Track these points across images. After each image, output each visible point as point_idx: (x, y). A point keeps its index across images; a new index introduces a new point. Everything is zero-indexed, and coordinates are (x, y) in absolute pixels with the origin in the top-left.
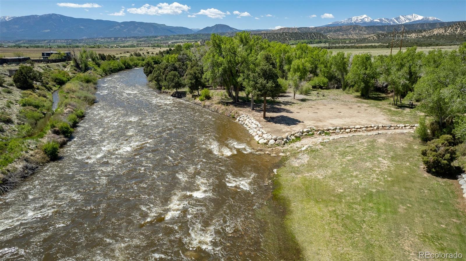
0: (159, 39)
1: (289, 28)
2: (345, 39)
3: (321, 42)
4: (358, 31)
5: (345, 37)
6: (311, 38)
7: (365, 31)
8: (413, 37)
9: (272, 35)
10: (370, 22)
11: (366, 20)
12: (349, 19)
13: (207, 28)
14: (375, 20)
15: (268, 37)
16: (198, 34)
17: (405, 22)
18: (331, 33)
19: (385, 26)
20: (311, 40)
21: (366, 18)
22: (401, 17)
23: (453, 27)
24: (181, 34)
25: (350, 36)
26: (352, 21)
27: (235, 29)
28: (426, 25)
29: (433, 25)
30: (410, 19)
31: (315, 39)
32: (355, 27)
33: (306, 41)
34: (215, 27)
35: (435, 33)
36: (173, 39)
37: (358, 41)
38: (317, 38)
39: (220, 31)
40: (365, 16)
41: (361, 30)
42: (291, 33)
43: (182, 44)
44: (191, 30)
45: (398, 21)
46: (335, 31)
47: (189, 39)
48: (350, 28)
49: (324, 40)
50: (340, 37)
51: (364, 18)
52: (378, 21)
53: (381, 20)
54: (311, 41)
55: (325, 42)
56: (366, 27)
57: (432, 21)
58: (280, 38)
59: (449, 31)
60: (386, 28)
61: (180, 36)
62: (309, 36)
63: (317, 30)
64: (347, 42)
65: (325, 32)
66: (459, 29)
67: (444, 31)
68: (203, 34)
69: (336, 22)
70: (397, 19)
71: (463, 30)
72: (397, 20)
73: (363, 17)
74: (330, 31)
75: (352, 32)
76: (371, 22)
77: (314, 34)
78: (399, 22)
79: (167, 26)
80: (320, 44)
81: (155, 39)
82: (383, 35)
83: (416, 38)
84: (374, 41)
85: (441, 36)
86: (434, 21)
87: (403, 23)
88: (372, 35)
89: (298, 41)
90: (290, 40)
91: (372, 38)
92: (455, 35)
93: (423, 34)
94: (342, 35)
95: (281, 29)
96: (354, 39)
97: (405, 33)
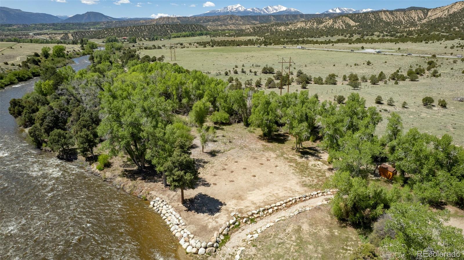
0: (14, 29)
1: (168, 18)
2: (224, 30)
3: (201, 34)
4: (234, 20)
5: (224, 27)
6: (192, 30)
7: (241, 21)
8: (283, 30)
9: (152, 27)
10: (244, 11)
11: (240, 9)
12: (225, 8)
13: (77, 16)
14: (248, 10)
15: (149, 30)
16: (67, 23)
17: (273, 12)
18: (210, 23)
19: (257, 16)
20: (193, 32)
21: (240, 7)
22: (269, 7)
24: (44, 22)
25: (228, 27)
26: (228, 10)
27: (110, 17)
28: (290, 16)
29: (295, 16)
30: (276, 10)
31: (196, 31)
32: (232, 16)
33: (187, 33)
34: (87, 15)
35: (299, 26)
36: (34, 29)
37: (236, 34)
38: (198, 30)
39: (93, 20)
40: (239, 5)
41: (237, 20)
43: (49, 36)
44: (56, 17)
45: (267, 11)
46: (214, 21)
47: (56, 29)
48: (227, 18)
49: (205, 32)
50: (220, 28)
51: (238, 8)
52: (251, 10)
53: (252, 9)
54: (193, 34)
55: (206, 34)
56: (241, 17)
57: (293, 12)
58: (161, 30)
59: (309, 25)
60: (258, 18)
61: (44, 25)
62: (190, 28)
63: (196, 20)
64: (227, 34)
65: (204, 22)
66: (315, 24)
67: (305, 25)
68: (73, 24)
69: (213, 11)
70: (266, 9)
71: (318, 24)
72: (266, 10)
74: (209, 21)
75: (229, 22)
76: (245, 11)
77: (195, 26)
78: (268, 12)
79: (24, 12)
80: (201, 37)
81: (9, 28)
82: (258, 27)
83: (285, 31)
84: (251, 33)
85: (303, 29)
86: (295, 12)
87: (271, 13)
88: (248, 26)
89: (179, 33)
90: (172, 32)
91: (249, 31)
92: (313, 29)
93: (290, 26)
94: (221, 25)
95: (161, 18)
96: (232, 30)
97: (275, 25)
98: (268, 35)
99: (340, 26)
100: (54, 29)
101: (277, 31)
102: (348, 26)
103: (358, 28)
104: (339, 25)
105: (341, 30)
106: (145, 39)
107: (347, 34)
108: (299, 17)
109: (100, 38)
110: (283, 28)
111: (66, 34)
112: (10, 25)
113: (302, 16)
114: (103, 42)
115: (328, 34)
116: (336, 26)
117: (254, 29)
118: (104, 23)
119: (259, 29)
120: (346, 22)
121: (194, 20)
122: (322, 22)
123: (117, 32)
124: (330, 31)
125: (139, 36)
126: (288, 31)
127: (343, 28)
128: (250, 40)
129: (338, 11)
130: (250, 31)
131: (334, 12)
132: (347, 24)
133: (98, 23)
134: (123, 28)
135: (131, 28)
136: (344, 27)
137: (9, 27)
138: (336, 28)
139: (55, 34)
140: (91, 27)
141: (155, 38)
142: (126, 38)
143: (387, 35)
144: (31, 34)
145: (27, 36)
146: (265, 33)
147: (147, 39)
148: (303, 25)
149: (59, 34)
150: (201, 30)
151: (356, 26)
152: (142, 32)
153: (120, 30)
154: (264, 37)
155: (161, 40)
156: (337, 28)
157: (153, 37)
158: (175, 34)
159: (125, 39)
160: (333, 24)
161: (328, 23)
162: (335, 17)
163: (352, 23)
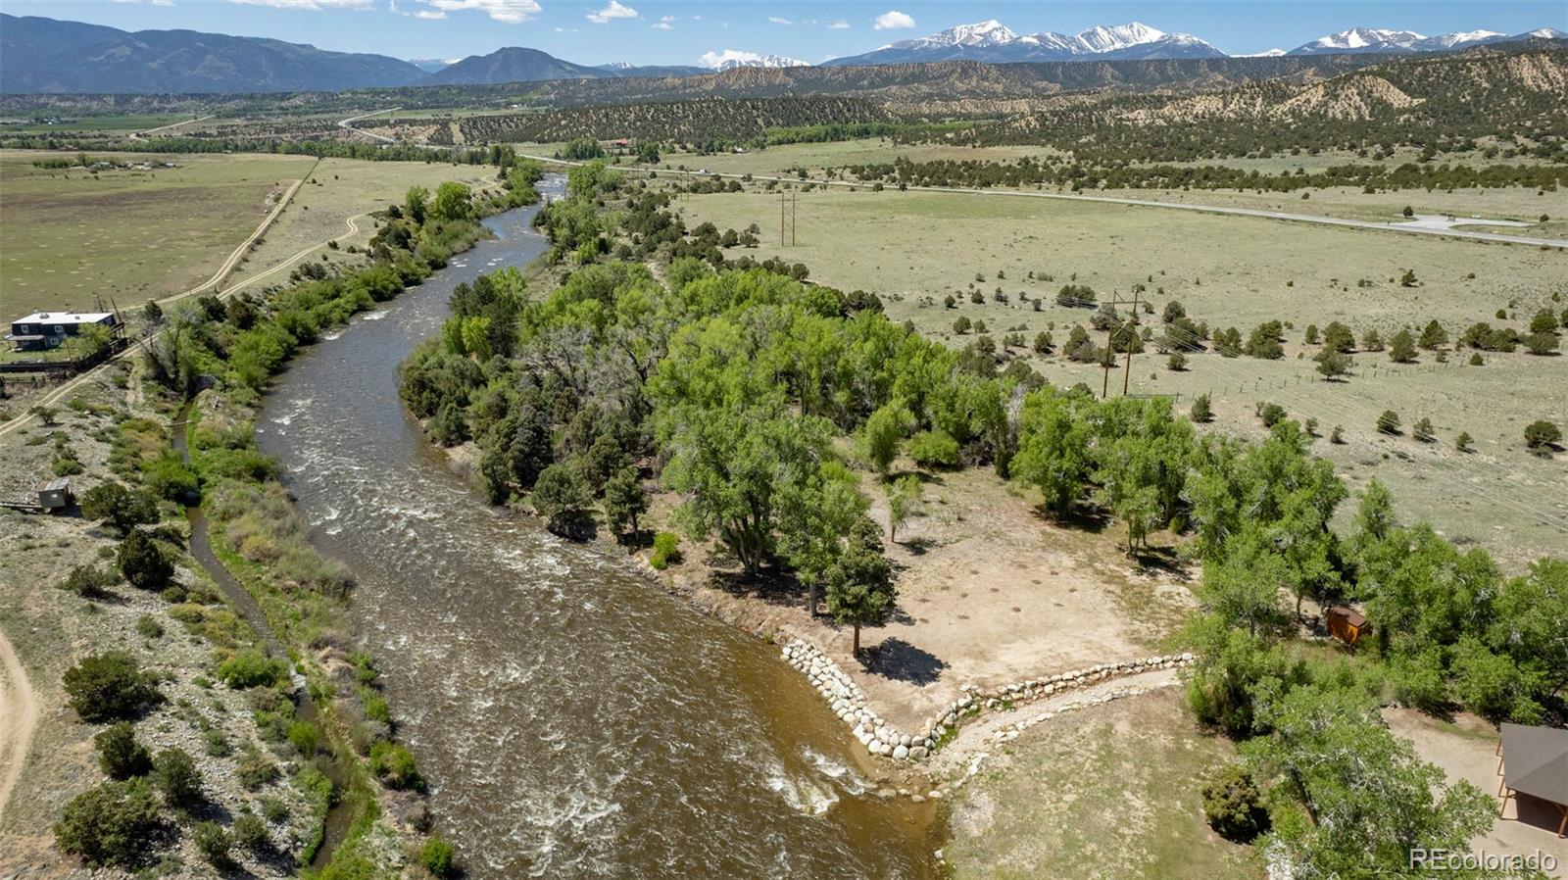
0: (298, 107)
1: (758, 70)
2: (939, 118)
3: (864, 133)
4: (975, 79)
5: (939, 107)
6: (835, 119)
7: (997, 81)
8: (1141, 124)
9: (708, 107)
10: (1009, 45)
11: (998, 36)
12: (944, 33)
13: (472, 62)
14: (1025, 39)
15: (697, 116)
16: (442, 86)
17: (1112, 48)
18: (894, 89)
19: (1057, 64)
20: (836, 125)
21: (996, 29)
22: (1099, 30)
23: (1244, 93)
24: (380, 84)
25: (955, 106)
26: (954, 39)
27: (571, 64)
28: (1172, 65)
29: (1194, 68)
30: (1125, 40)
31: (847, 122)
32: (966, 64)
33: (819, 128)
34: (500, 57)
35: (1199, 109)
36: (353, 107)
37: (981, 133)
38: (854, 117)
39: (520, 76)
40: (993, 24)
41: (986, 79)
42: (770, 102)
44: (411, 66)
45: (1092, 44)
46: (906, 81)
47: (412, 106)
48: (952, 71)
49: (876, 125)
50: (925, 108)
51: (990, 32)
52: (1035, 41)
53: (1040, 38)
54: (836, 130)
55: (880, 134)
56: (999, 66)
57: (1188, 48)
58: (734, 117)
59: (1235, 105)
60: (1059, 71)
61: (375, 93)
62: (828, 110)
63: (847, 76)
64: (949, 135)
65: (872, 85)
66: (1259, 100)
67: (1220, 105)
68: (459, 86)
69: (904, 43)
70: (1090, 36)
71: (1269, 104)
72: (1089, 40)
73: (988, 28)
74: (889, 81)
75: (958, 84)
76: (1015, 46)
77: (845, 104)
78: (1096, 47)
79: (321, 52)
80: (864, 141)
81: (283, 104)
82: (1054, 114)
83: (1149, 127)
84: (1031, 132)
85: (1215, 123)
86: (1193, 47)
87: (1106, 50)
88: (1023, 106)
89: (794, 129)
90: (769, 124)
91: (1023, 124)
92: (1251, 121)
93: (1167, 110)
94: (929, 97)
95: (734, 71)
96: (968, 116)
97: (1117, 104)
98: (1088, 144)
99: (1352, 111)
100: (407, 108)
101: (1120, 128)
102: (1383, 108)
103: (1419, 118)
104: (1348, 105)
105: (1354, 125)
106: (684, 148)
107: (1372, 144)
108: (1204, 69)
109: (544, 142)
110: (1141, 116)
111: (445, 124)
112: (285, 96)
113: (1217, 63)
114: (557, 156)
115: (1303, 142)
116: (1336, 110)
117: (1042, 118)
118: (552, 85)
119: (1060, 119)
120: (1376, 95)
121: (841, 77)
122: (1284, 97)
123: (598, 123)
124: (1311, 129)
125: (666, 137)
126: (1161, 128)
127: (1361, 117)
128: (1026, 160)
129: (1355, 41)
130: (1028, 126)
131: (1340, 46)
132: (1380, 101)
133: (535, 86)
134: (616, 107)
135: (641, 110)
136: (1366, 112)
137: (282, 100)
138: (1334, 118)
139: (412, 123)
140: (514, 99)
141: (716, 144)
142: (624, 141)
143: (1524, 151)
144: (342, 124)
145: (333, 132)
146: (1079, 136)
147: (689, 146)
148: (1215, 104)
149: (423, 123)
150: (863, 120)
151: (1412, 111)
152: (675, 121)
153: (606, 115)
154: (1076, 151)
155: (734, 152)
156: (1339, 116)
157: (709, 140)
158: (778, 131)
159: (623, 146)
160: (1326, 104)
161: (1308, 101)
162: (1339, 69)
163: (1398, 98)
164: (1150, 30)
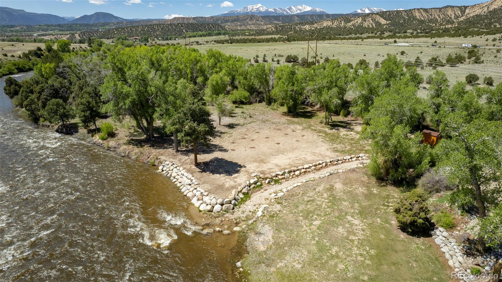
0: (17, 30)
1: (184, 18)
2: (243, 30)
3: (220, 34)
4: (255, 20)
5: (243, 27)
6: (209, 30)
7: (262, 21)
8: (307, 29)
9: (166, 26)
10: (265, 11)
11: (261, 9)
12: (245, 8)
13: (85, 17)
14: (270, 10)
15: (162, 29)
16: (74, 24)
18: (229, 24)
19: (280, 16)
21: (261, 7)
22: (293, 7)
23: (338, 20)
24: (50, 24)
25: (249, 27)
26: (248, 10)
27: (121, 18)
28: (315, 16)
29: (322, 16)
30: (300, 10)
31: (213, 31)
32: (252, 16)
33: (204, 32)
34: (95, 15)
35: (325, 25)
36: (38, 30)
37: (257, 33)
38: (216, 29)
39: (102, 21)
40: (260, 5)
41: (258, 20)
42: (187, 24)
43: (54, 37)
44: (63, 18)
46: (233, 21)
47: (62, 30)
48: (247, 18)
49: (223, 32)
50: (239, 28)
51: (259, 8)
52: (273, 10)
53: (275, 9)
54: (210, 33)
55: (224, 34)
56: (262, 17)
57: (319, 12)
58: (175, 29)
59: (336, 24)
60: (281, 18)
61: (49, 26)
62: (207, 27)
63: (213, 20)
64: (247, 34)
65: (222, 22)
66: (343, 22)
68: (80, 24)
69: (232, 11)
71: (346, 23)
72: (289, 10)
73: (258, 7)
74: (227, 21)
75: (249, 22)
76: (267, 11)
77: (212, 25)
78: (292, 12)
79: (28, 13)
80: (219, 36)
81: (12, 29)
82: (280, 26)
83: (310, 29)
84: (273, 32)
85: (328, 28)
86: (321, 12)
87: (295, 13)
88: (270, 26)
89: (195, 33)
90: (187, 31)
91: (270, 29)
92: (341, 28)
93: (315, 25)
94: (241, 26)
95: (175, 18)
96: (253, 30)
97: (299, 24)
98: (291, 34)
99: (370, 25)
100: (60, 30)
101: (301, 30)
102: (378, 24)
103: (389, 27)
104: (368, 23)
105: (371, 28)
106: (158, 39)
107: (378, 32)
108: (325, 17)
109: (109, 39)
110: (307, 27)
111: (73, 34)
112: (12, 26)
113: (328, 16)
114: (113, 42)
115: (357, 32)
116: (366, 24)
117: (276, 28)
118: (114, 24)
119: (282, 28)
120: (377, 20)
121: (212, 20)
122: (350, 21)
123: (128, 32)
124: (359, 30)
125: (152, 36)
126: (313, 30)
127: (373, 27)
128: (272, 38)
129: (367, 11)
130: (272, 30)
131: (363, 12)
132: (378, 22)
133: (108, 24)
134: (134, 27)
135: (143, 27)
136: (374, 25)
137: (11, 28)
138: (365, 27)
139: (61, 35)
140: (100, 28)
141: (169, 37)
142: (137, 38)
143: (421, 33)
144: (35, 35)
145: (30, 37)
146: (288, 32)
147: (160, 39)
148: (330, 23)
149: (65, 34)
150: (218, 30)
151: (387, 24)
152: (155, 31)
153: (131, 29)
154: (287, 35)
155: (175, 40)
156: (367, 26)
157: (166, 36)
158: (191, 34)
159: (137, 39)
160: (362, 23)
161: (357, 22)
162: (365, 16)
163: (383, 21)
164: (308, 7)
